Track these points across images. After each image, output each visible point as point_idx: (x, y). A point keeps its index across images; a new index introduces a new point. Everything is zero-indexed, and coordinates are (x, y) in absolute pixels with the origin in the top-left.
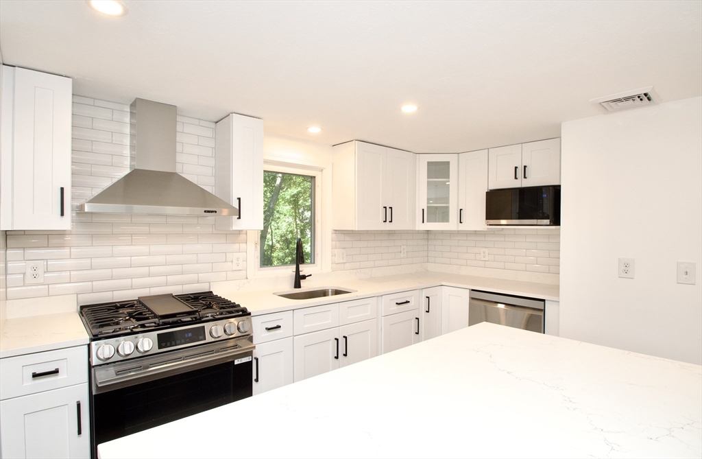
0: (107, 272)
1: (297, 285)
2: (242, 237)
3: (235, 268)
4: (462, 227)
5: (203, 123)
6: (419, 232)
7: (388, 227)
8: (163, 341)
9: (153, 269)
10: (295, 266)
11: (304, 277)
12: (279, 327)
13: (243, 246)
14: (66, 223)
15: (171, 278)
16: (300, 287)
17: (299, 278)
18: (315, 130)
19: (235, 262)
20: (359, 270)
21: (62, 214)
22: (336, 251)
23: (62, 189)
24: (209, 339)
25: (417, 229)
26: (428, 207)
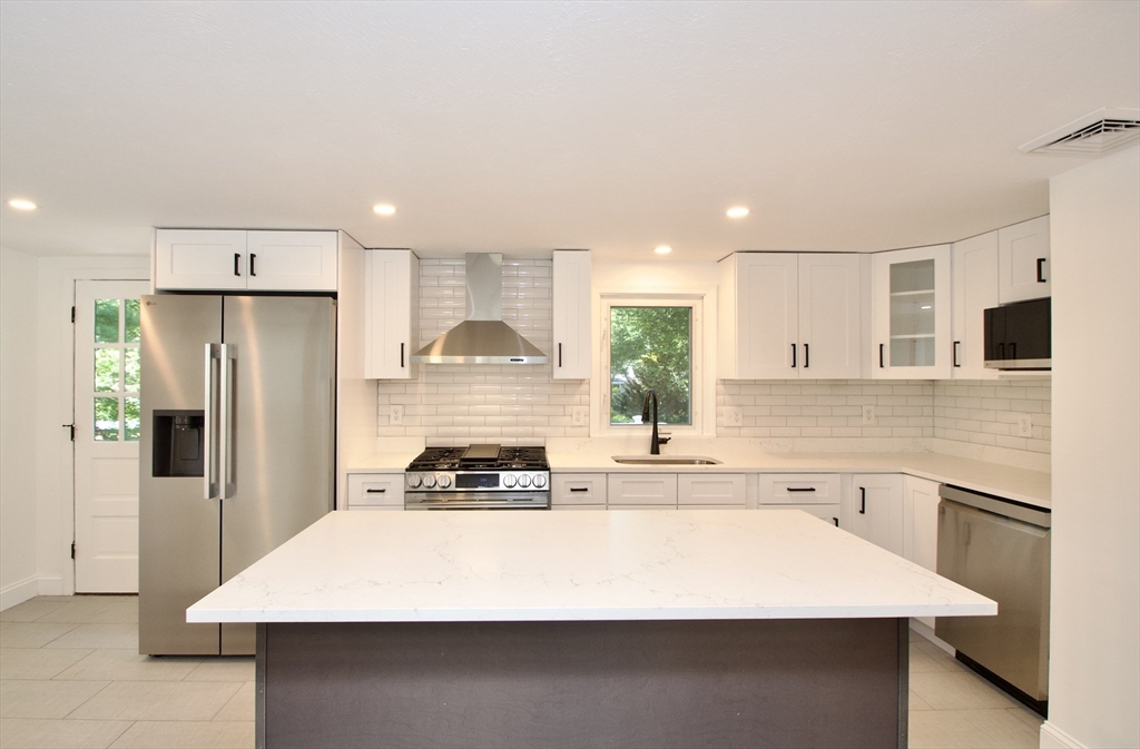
0: (449, 419)
1: (655, 450)
2: (584, 387)
3: (575, 423)
4: (960, 374)
5: (537, 263)
6: (878, 383)
7: (802, 373)
8: (460, 481)
9: (489, 419)
10: (652, 427)
11: (664, 441)
12: (586, 490)
13: (585, 397)
14: (405, 373)
15: (505, 429)
16: (658, 453)
17: (657, 443)
18: (663, 250)
19: (575, 416)
20: (767, 440)
21: (402, 366)
22: (724, 409)
23: (402, 345)
24: (502, 487)
25: (873, 378)
26: (892, 341)
